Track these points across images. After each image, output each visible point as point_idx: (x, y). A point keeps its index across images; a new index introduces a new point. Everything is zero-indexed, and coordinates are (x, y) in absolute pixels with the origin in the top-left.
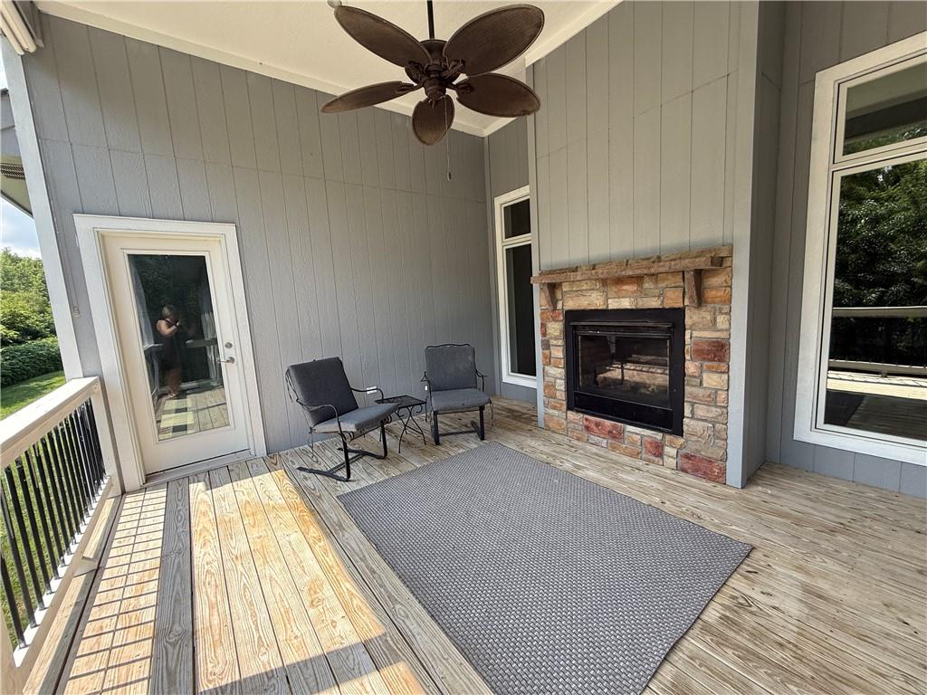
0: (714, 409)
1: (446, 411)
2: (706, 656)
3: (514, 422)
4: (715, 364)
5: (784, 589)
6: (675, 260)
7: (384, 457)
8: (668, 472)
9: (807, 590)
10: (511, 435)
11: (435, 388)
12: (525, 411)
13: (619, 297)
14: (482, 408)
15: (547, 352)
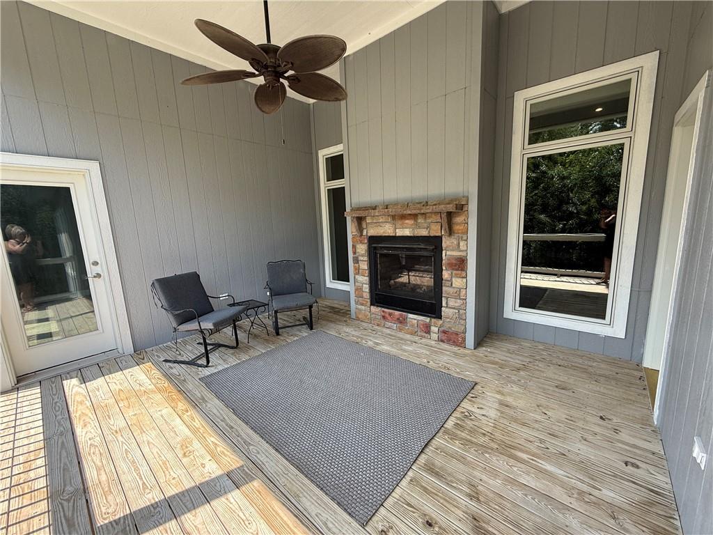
0: (459, 301)
1: (283, 310)
2: (444, 446)
3: (335, 316)
4: (460, 272)
5: (490, 405)
6: (435, 205)
7: (236, 347)
8: (433, 342)
9: (502, 403)
10: (332, 325)
11: (275, 293)
12: (342, 308)
13: (403, 228)
14: (311, 307)
15: (357, 265)
